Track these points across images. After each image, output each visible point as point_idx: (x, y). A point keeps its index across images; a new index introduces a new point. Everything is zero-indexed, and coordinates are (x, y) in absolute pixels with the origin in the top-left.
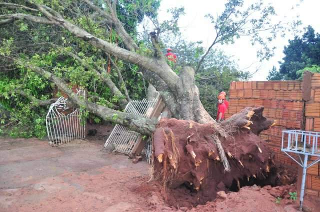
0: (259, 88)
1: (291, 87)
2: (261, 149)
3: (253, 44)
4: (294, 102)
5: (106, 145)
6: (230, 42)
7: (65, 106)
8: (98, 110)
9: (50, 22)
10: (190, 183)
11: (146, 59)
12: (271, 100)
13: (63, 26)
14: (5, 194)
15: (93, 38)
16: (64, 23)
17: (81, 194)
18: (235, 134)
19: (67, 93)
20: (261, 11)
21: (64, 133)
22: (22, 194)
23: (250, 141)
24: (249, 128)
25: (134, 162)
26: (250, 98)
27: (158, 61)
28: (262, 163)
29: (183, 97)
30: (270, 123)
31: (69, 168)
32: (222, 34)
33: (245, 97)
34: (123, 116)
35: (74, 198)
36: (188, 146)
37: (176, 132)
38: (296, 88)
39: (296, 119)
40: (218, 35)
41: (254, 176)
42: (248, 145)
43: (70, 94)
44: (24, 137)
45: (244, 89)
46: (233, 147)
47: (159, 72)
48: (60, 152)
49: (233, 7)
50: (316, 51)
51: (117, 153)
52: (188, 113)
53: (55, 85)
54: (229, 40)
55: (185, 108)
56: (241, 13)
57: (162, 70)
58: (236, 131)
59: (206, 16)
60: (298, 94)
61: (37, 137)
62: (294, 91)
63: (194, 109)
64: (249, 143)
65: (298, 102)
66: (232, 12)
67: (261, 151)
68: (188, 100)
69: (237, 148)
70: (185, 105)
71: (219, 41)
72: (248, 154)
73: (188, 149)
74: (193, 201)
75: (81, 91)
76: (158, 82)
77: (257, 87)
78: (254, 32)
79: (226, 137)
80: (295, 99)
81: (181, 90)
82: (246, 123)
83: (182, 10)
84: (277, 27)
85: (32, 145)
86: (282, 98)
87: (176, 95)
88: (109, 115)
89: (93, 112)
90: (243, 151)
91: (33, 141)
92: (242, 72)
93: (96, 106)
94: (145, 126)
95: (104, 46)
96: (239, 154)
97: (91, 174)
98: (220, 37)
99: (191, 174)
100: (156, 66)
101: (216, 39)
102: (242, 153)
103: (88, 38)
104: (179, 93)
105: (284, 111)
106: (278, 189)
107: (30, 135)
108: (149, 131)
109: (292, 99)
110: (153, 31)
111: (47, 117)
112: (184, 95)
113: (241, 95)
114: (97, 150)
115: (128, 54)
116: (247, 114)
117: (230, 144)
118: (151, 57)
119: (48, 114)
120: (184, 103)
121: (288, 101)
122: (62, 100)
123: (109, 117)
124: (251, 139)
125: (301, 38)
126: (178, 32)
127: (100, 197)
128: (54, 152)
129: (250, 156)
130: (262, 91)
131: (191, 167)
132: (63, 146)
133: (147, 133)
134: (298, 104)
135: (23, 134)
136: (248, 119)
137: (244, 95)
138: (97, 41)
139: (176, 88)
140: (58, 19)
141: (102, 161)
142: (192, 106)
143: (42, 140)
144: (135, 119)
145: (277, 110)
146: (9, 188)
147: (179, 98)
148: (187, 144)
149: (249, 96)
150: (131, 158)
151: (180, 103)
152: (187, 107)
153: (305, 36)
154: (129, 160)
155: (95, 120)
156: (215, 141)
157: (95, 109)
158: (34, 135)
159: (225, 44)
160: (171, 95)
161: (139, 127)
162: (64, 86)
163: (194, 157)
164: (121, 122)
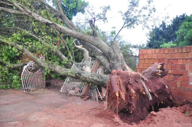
0: (156, 53)
1: (176, 51)
2: (167, 87)
3: (143, 29)
4: (179, 60)
5: (61, 91)
6: (132, 28)
7: (33, 67)
8: (56, 69)
9: (21, 13)
10: (126, 110)
11: (88, 36)
12: (164, 59)
13: (31, 16)
14: (12, 125)
15: (53, 23)
16: (32, 14)
17: (65, 121)
18: (151, 79)
19: (34, 58)
20: (148, 10)
21: (30, 85)
22: (24, 124)
23: (161, 82)
24: (160, 75)
25: (85, 100)
26: (151, 59)
27: (96, 38)
28: (168, 94)
29: (115, 59)
30: (168, 72)
31: (46, 106)
32: (127, 23)
33: (148, 58)
34: (75, 72)
35: (62, 124)
36: (129, 86)
37: (122, 78)
38: (179, 52)
39: (180, 69)
40: (125, 23)
41: (162, 102)
42: (159, 84)
43: (36, 59)
44: (4, 89)
45: (147, 54)
46: (151, 86)
47: (97, 44)
48: (33, 97)
49: (133, 7)
50: (167, 34)
51: (71, 95)
52: (119, 68)
53: (26, 54)
54: (131, 26)
55: (116, 65)
56: (138, 11)
57: (99, 43)
58: (152, 76)
59: (119, 12)
60: (181, 55)
61: (14, 88)
62: (178, 54)
63: (122, 65)
64: (159, 83)
65: (181, 59)
66: (133, 10)
67: (167, 88)
68: (118, 60)
69: (153, 86)
70: (116, 63)
71: (125, 27)
72: (159, 90)
73: (129, 88)
74: (130, 120)
75: (42, 58)
76: (95, 50)
77: (155, 52)
78: (144, 22)
79: (147, 80)
80: (179, 58)
81: (113, 54)
82: (158, 72)
83: (109, 7)
84: (156, 19)
85: (11, 93)
86: (170, 58)
87: (109, 57)
88: (64, 72)
89: (53, 70)
90: (156, 88)
91: (11, 91)
92: (138, 45)
93: (55, 67)
94: (91, 77)
95: (61, 28)
96: (155, 90)
97: (62, 108)
98: (127, 24)
99: (129, 103)
100: (95, 41)
101: (124, 25)
102: (156, 89)
103: (50, 23)
104: (112, 57)
105: (172, 65)
106: (181, 108)
107: (8, 87)
108: (94, 80)
109: (177, 58)
110: (91, 20)
111: (22, 74)
112: (115, 58)
113: (146, 57)
114: (57, 94)
115: (76, 33)
116: (157, 66)
117: (149, 85)
118: (91, 35)
119: (23, 72)
120: (116, 62)
121: (175, 59)
122: (31, 63)
123: (64, 73)
124: (160, 81)
125: (159, 27)
126: (106, 20)
127: (79, 122)
128: (30, 97)
129: (160, 91)
130: (158, 54)
131: (129, 99)
132: (33, 93)
133: (92, 82)
134: (181, 61)
135: (2, 87)
136: (158, 69)
137: (148, 57)
138: (56, 25)
139: (109, 53)
140: (28, 11)
141: (65, 100)
142: (120, 64)
143: (18, 90)
144: (83, 73)
145: (168, 65)
146: (12, 121)
147: (112, 59)
148: (128, 85)
149: (150, 58)
150: (82, 98)
151: (113, 62)
152: (118, 64)
153: (161, 26)
154: (81, 99)
155: (51, 75)
156: (142, 83)
157: (53, 68)
158: (11, 87)
159: (129, 29)
160: (105, 58)
161: (86, 78)
162: (32, 55)
163: (134, 93)
164: (74, 76)
